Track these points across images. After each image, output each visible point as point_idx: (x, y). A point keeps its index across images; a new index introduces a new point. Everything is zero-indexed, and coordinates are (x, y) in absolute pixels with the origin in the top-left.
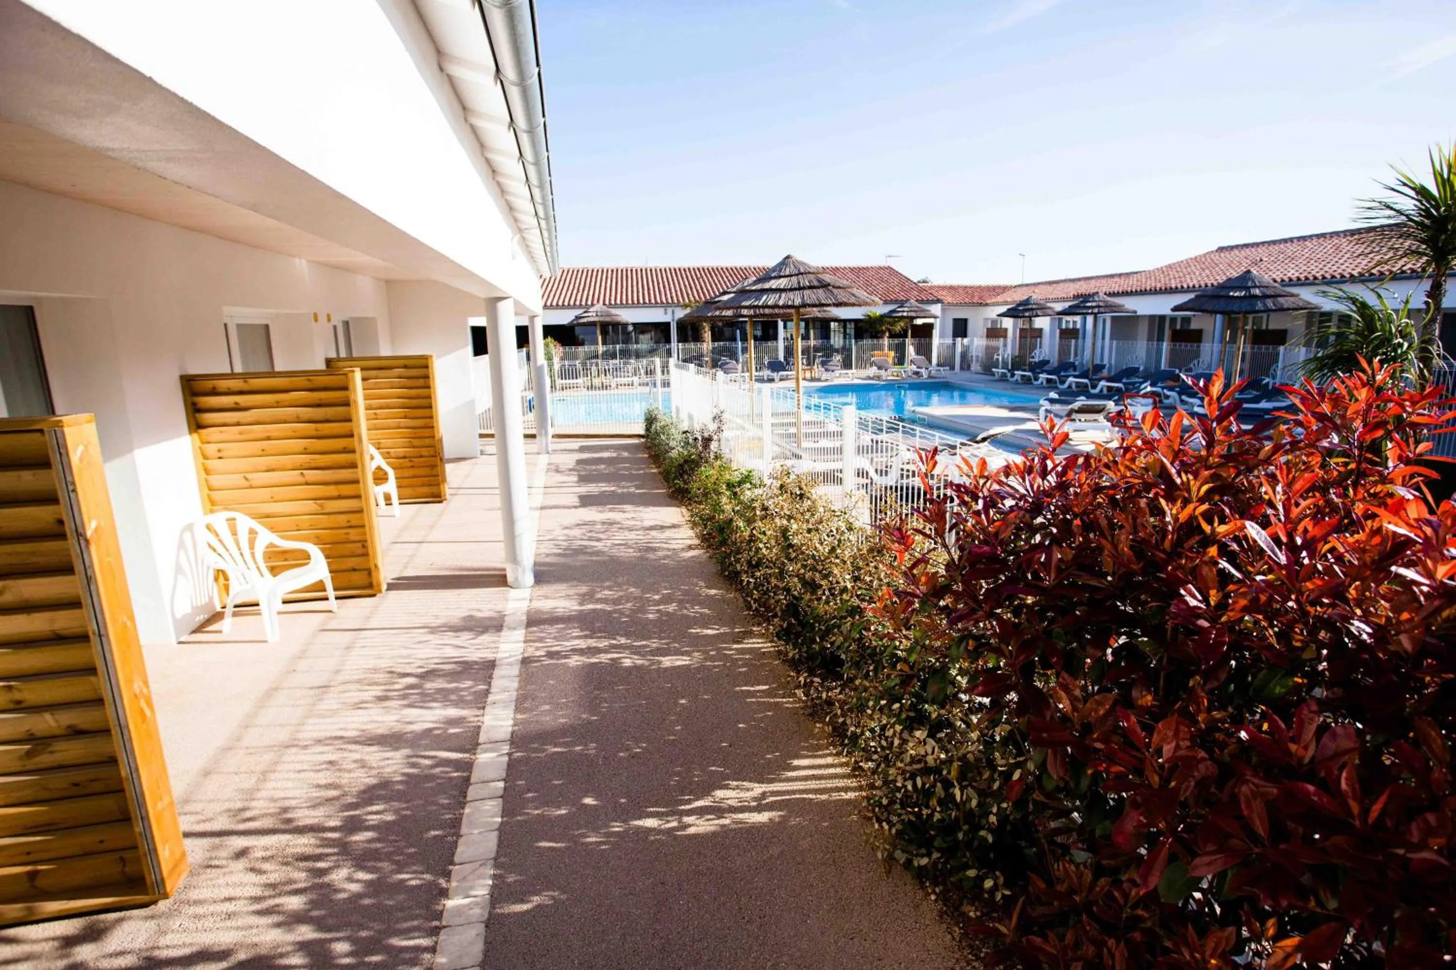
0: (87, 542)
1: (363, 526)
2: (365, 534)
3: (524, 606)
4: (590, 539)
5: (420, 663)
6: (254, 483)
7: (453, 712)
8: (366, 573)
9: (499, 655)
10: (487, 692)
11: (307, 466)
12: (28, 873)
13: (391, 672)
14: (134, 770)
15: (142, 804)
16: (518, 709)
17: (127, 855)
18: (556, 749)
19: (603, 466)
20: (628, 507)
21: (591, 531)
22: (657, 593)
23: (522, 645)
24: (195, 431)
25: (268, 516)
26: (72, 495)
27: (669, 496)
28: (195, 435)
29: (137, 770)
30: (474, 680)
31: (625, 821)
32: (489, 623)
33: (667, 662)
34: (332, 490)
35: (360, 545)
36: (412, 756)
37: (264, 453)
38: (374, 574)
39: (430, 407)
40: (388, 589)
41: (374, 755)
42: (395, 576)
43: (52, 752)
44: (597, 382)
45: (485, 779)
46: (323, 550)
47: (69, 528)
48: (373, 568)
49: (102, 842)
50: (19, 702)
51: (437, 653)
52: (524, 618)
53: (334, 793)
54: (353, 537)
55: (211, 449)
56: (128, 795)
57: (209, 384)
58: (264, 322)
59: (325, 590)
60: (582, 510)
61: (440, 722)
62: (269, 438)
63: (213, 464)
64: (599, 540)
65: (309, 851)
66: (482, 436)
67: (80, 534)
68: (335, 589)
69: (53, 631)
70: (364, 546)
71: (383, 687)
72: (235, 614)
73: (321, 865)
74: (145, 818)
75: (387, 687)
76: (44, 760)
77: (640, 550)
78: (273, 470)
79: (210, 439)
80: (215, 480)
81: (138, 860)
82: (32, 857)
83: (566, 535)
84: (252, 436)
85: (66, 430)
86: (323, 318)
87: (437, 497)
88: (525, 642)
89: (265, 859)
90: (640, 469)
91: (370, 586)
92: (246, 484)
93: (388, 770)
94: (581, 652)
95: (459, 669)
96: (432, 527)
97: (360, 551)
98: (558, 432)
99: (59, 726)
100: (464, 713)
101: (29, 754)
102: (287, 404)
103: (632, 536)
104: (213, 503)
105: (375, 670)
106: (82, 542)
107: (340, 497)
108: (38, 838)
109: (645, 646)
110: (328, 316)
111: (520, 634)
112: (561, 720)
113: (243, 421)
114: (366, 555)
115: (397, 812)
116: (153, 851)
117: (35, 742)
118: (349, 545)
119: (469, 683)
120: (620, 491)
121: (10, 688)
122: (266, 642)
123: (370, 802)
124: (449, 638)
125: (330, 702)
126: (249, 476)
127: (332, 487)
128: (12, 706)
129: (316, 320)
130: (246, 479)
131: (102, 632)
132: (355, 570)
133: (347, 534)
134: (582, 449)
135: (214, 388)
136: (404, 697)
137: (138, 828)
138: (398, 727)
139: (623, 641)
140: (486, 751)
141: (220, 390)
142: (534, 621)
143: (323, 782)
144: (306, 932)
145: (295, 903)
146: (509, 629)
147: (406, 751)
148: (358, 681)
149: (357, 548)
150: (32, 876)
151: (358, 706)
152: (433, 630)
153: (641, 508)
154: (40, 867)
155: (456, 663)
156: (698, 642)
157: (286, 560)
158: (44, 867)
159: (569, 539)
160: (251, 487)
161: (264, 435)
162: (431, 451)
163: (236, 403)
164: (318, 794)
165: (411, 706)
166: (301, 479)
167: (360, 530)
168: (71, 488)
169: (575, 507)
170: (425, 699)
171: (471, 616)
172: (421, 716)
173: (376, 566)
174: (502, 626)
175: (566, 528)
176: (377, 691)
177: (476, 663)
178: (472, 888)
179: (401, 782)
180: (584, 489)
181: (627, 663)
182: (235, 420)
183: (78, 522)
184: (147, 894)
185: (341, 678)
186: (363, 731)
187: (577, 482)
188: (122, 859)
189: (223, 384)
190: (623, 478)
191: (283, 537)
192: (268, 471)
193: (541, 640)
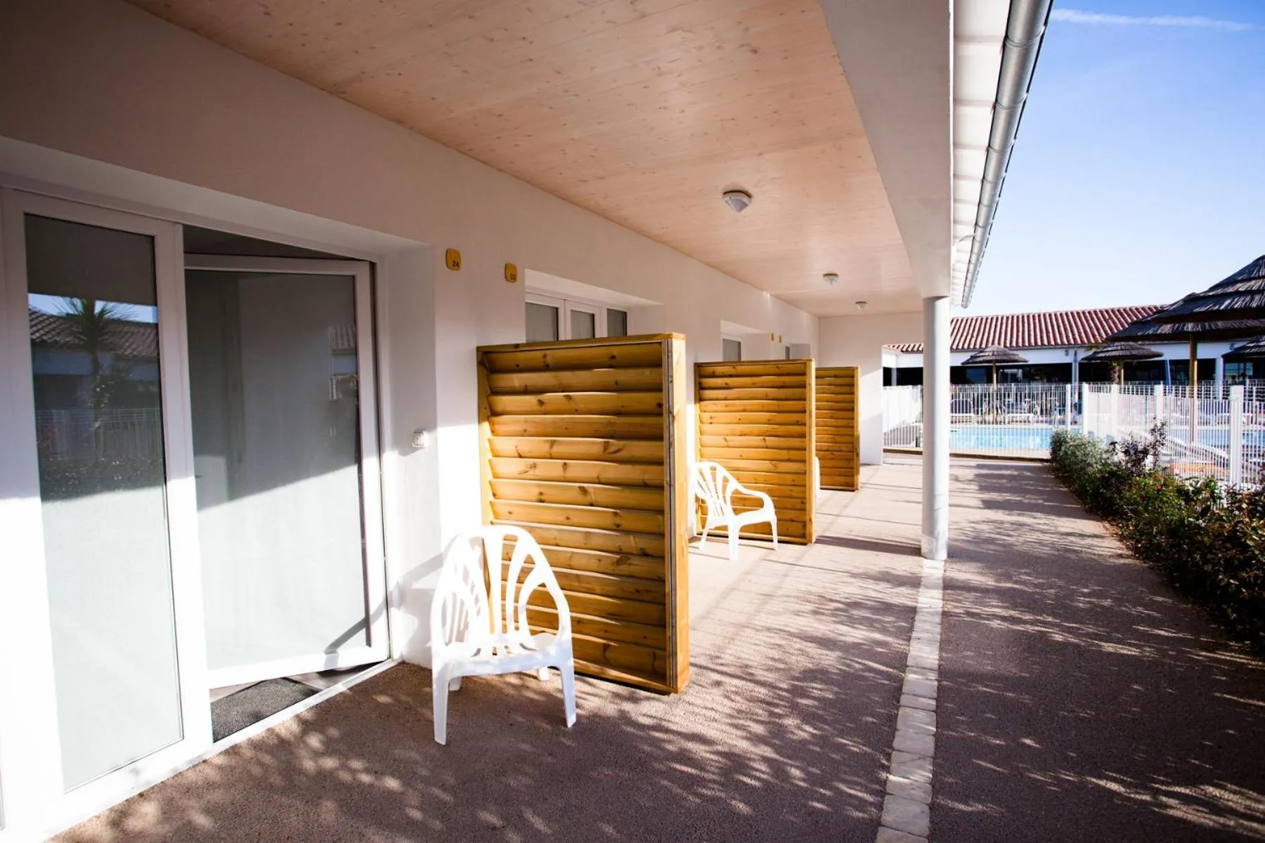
0: (673, 417)
1: (805, 486)
2: (805, 492)
3: (939, 573)
4: (999, 533)
5: (846, 595)
6: (730, 444)
7: (878, 636)
8: (801, 524)
9: (919, 605)
10: (911, 629)
11: (768, 434)
12: (604, 644)
13: (822, 597)
14: (674, 589)
15: (674, 616)
16: (941, 649)
17: (659, 652)
18: (985, 689)
19: (1004, 481)
20: (1038, 515)
21: (999, 528)
22: (1087, 587)
23: (942, 602)
24: (699, 402)
25: (736, 470)
26: (670, 384)
27: (1087, 512)
28: (698, 405)
29: (675, 589)
30: (897, 618)
31: (1079, 774)
32: (906, 580)
33: (1109, 647)
34: (784, 454)
35: (800, 501)
36: (844, 658)
37: (740, 422)
38: (808, 525)
39: (853, 410)
40: (816, 542)
41: (813, 649)
42: (820, 535)
43: (630, 564)
44: (990, 418)
45: (915, 693)
46: (773, 501)
47: (665, 407)
48: (808, 521)
49: (645, 638)
50: (618, 526)
51: (862, 592)
52: (941, 582)
53: (782, 666)
54: (794, 494)
55: (706, 416)
56: (667, 607)
57: (710, 370)
58: (739, 340)
59: (772, 534)
60: (986, 510)
61: (869, 641)
62: (744, 411)
63: (707, 427)
64: (1009, 536)
65: (768, 699)
66: (885, 451)
67: (670, 412)
68: (778, 535)
69: (643, 480)
70: (803, 503)
71: (817, 605)
72: (707, 540)
73: (777, 710)
74: (674, 627)
75: (819, 606)
76: (624, 569)
77: (1058, 550)
78: (745, 435)
79: (707, 409)
80: (707, 439)
81: (664, 658)
82: (607, 635)
83: (973, 527)
84: (734, 409)
85: (674, 340)
86: (777, 339)
87: (850, 486)
88: (943, 600)
89: (736, 693)
90: (1048, 487)
91: (804, 536)
92: (724, 443)
93: (827, 662)
94: (1004, 619)
95: (882, 607)
96: (846, 506)
97: (799, 506)
98: (954, 452)
99: (636, 547)
100: (889, 639)
101: (618, 562)
102: (760, 385)
103: (1046, 537)
104: (702, 456)
105: (810, 593)
106: (671, 417)
107: (789, 460)
108: (613, 622)
109: (1079, 629)
110: (780, 337)
111: (938, 593)
112: (989, 668)
113: (729, 397)
114: (804, 510)
115: (836, 693)
116: (674, 654)
117: (623, 555)
118: (792, 500)
119: (891, 619)
120: (1026, 501)
121: (616, 514)
122: (728, 559)
123: (814, 679)
124: (870, 584)
125: (775, 605)
126: (728, 438)
127: (785, 452)
128: (615, 527)
129: (773, 339)
130: (725, 439)
131: (672, 483)
132: (793, 521)
133: (791, 490)
134: (979, 467)
135: (714, 372)
136: (833, 615)
137: (669, 633)
138: (832, 635)
139: (1050, 619)
140: (915, 673)
141: (717, 374)
142: (949, 585)
143: (777, 657)
144: (768, 752)
145: (759, 729)
146: (927, 587)
147: (838, 653)
148: (795, 597)
149: (797, 503)
150: (606, 647)
151: (797, 613)
152: (854, 575)
153: (1053, 517)
154: (611, 643)
155: (875, 601)
156: (1147, 638)
157: (744, 505)
158: (613, 644)
159: (975, 530)
160: (728, 447)
161: (742, 408)
162: (849, 447)
163: (726, 384)
164: (771, 663)
165: (842, 623)
166: (762, 444)
167: (800, 489)
168: (670, 379)
169: (980, 508)
170: (852, 622)
171: (887, 572)
172: (850, 632)
173: (810, 520)
174: (919, 584)
175: (973, 522)
176: (810, 607)
177: (895, 605)
178: (912, 773)
179: (836, 674)
180: (987, 496)
181: (1058, 638)
182: (723, 396)
183: (670, 404)
184: (665, 684)
185: (780, 592)
186: (802, 630)
187: (979, 490)
188: (654, 655)
189: (719, 370)
190: (1029, 492)
191: (745, 487)
192: (741, 435)
193: (959, 601)
